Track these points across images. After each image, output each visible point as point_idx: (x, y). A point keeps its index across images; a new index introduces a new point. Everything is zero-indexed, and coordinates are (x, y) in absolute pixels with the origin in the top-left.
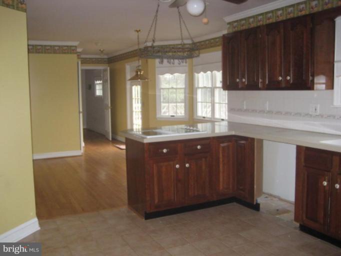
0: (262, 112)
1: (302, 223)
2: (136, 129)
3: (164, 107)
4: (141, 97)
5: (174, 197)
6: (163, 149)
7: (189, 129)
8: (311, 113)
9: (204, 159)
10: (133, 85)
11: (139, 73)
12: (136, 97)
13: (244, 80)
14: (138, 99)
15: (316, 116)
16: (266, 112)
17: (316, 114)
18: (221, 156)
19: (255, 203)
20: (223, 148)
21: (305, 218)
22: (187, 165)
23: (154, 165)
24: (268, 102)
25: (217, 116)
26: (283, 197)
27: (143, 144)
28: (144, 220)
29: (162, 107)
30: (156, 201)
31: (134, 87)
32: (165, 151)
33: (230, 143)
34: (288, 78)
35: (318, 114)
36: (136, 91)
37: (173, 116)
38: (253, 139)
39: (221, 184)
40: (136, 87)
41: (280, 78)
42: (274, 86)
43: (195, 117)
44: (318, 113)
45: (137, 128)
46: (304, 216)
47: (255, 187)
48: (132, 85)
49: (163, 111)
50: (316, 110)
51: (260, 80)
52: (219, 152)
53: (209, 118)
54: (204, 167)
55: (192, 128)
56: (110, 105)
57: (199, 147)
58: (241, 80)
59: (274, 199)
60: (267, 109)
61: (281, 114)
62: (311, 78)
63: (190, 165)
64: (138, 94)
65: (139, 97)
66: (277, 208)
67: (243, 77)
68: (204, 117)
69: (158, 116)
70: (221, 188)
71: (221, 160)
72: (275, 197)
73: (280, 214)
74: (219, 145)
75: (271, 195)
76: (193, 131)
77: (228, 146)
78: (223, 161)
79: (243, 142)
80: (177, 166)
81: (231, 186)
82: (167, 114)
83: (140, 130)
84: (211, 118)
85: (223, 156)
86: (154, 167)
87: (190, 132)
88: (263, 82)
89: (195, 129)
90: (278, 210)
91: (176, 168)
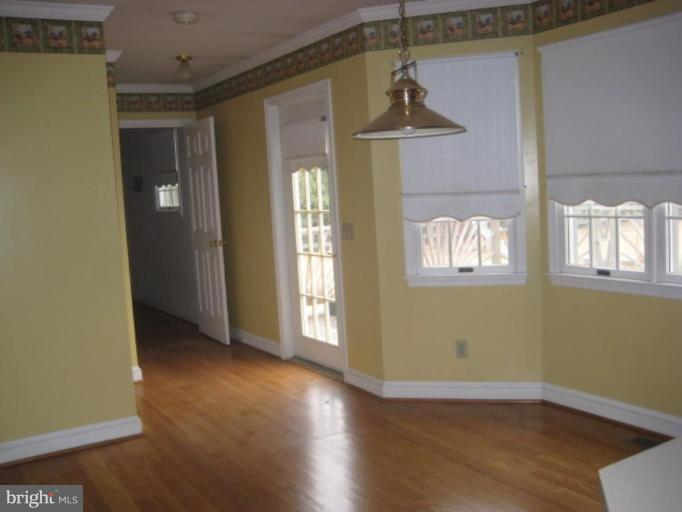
14: (315, 213)
37: (469, 270)
40: (308, 175)
48: (290, 170)
56: (220, 237)
65: (321, 208)
68: (602, 274)
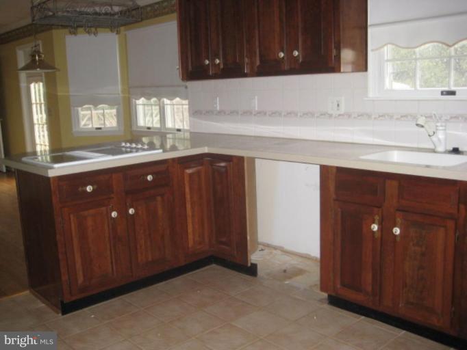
0: (247, 114)
1: (333, 294)
2: (41, 151)
3: (84, 116)
4: (44, 100)
5: (112, 269)
6: (86, 185)
7: (130, 147)
8: (330, 112)
9: (159, 198)
10: (31, 83)
11: (37, 58)
12: (38, 102)
13: (218, 61)
14: (41, 104)
15: (340, 115)
16: (254, 113)
17: (338, 113)
18: (187, 190)
19: (249, 265)
20: (191, 175)
21: (339, 286)
22: (131, 211)
23: (72, 216)
24: (256, 97)
25: (169, 124)
26: (288, 247)
27: (48, 179)
28: (60, 315)
29: (81, 116)
30: (81, 280)
31: (32, 86)
32: (89, 189)
33: (200, 168)
34: (296, 53)
35: (342, 113)
36: (37, 91)
37: (100, 128)
38: (241, 159)
39: (190, 236)
40: (37, 85)
41: (282, 55)
42: (270, 68)
43: (134, 128)
44: (343, 110)
45: (43, 149)
46: (338, 281)
47: (248, 238)
48: (29, 83)
49: (82, 123)
50: (338, 105)
51: (246, 60)
52: (184, 184)
53: (156, 128)
54: (160, 212)
55: (134, 145)
57: (150, 178)
58: (213, 60)
59: (274, 252)
60: (256, 109)
61: (280, 114)
62: (334, 52)
63: (136, 209)
64: (40, 95)
65: (42, 101)
66: (284, 268)
67: (217, 56)
68: (149, 128)
69: (74, 130)
70: (191, 243)
71: (188, 196)
72: (275, 248)
73: (290, 278)
74: (183, 171)
75: (268, 246)
76: (137, 150)
77: (199, 173)
78: (191, 198)
79: (223, 164)
80: (114, 214)
81: (207, 240)
82: (90, 126)
83: (48, 153)
84: (159, 129)
85: (191, 189)
86: (72, 218)
87: (131, 152)
88: (252, 64)
89: (140, 146)
90: (285, 271)
91: (112, 218)
